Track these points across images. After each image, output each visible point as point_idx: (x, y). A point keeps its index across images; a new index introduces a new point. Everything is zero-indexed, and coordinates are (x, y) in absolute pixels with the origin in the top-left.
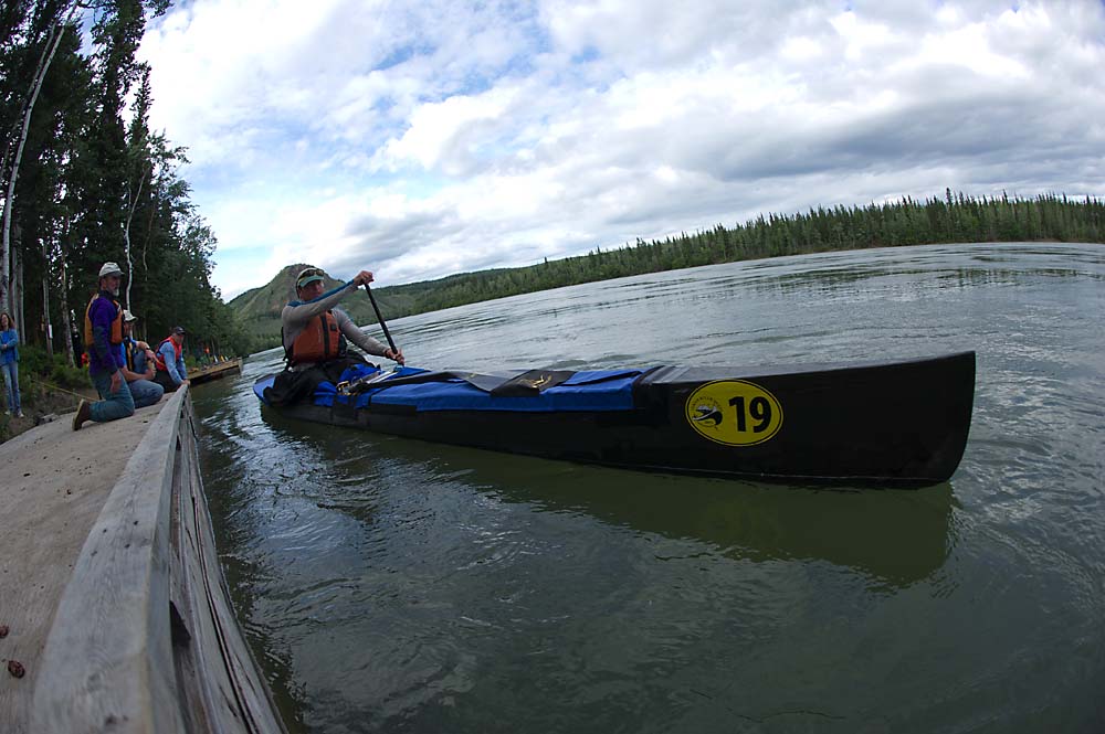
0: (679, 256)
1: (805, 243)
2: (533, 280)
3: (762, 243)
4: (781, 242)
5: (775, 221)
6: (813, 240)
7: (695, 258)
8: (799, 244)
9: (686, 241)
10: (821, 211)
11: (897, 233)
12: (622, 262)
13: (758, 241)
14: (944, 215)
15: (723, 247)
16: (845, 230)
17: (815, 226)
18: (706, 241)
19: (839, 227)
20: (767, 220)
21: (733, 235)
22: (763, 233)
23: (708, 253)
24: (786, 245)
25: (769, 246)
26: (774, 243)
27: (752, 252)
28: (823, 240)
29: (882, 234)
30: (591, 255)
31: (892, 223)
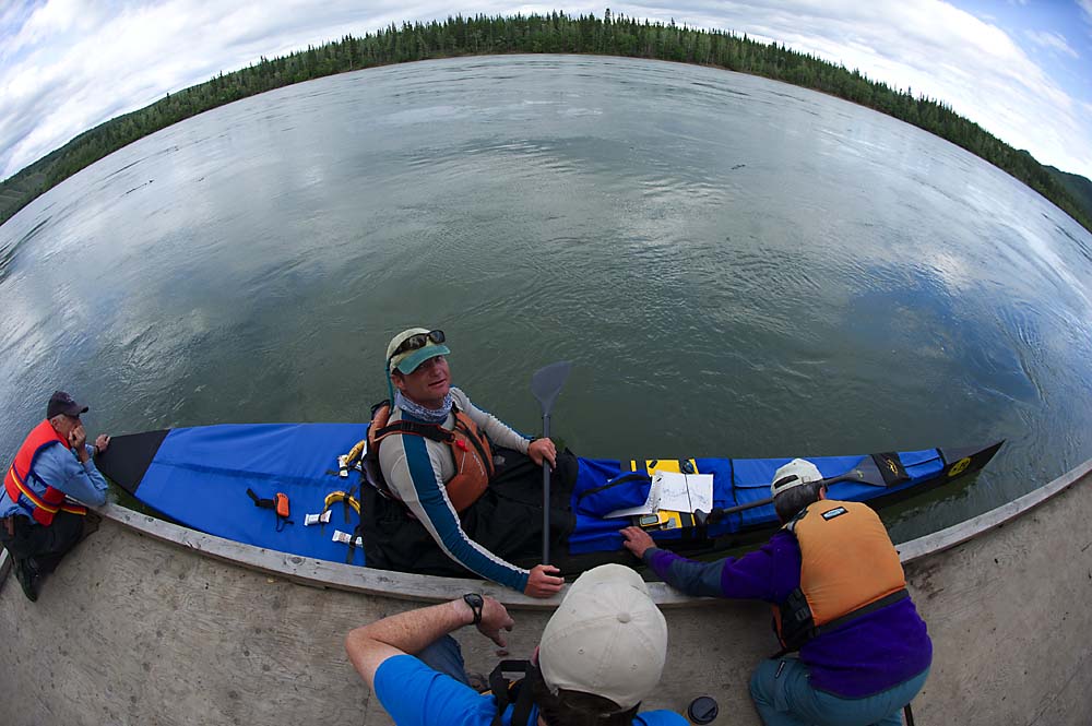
0: (302, 69)
1: (438, 48)
2: (154, 119)
3: (393, 50)
4: (412, 48)
5: (408, 29)
6: (448, 46)
7: (319, 68)
8: (432, 50)
9: (311, 53)
10: (459, 19)
11: (540, 41)
12: (244, 83)
13: (388, 47)
14: (598, 30)
15: (349, 56)
16: (484, 37)
17: (452, 33)
18: (332, 52)
19: (478, 34)
20: (399, 28)
21: (362, 44)
22: (394, 40)
23: (333, 63)
24: (417, 51)
25: (398, 51)
26: (405, 49)
27: (380, 59)
28: (458, 46)
29: (524, 42)
30: (214, 81)
31: (537, 32)
